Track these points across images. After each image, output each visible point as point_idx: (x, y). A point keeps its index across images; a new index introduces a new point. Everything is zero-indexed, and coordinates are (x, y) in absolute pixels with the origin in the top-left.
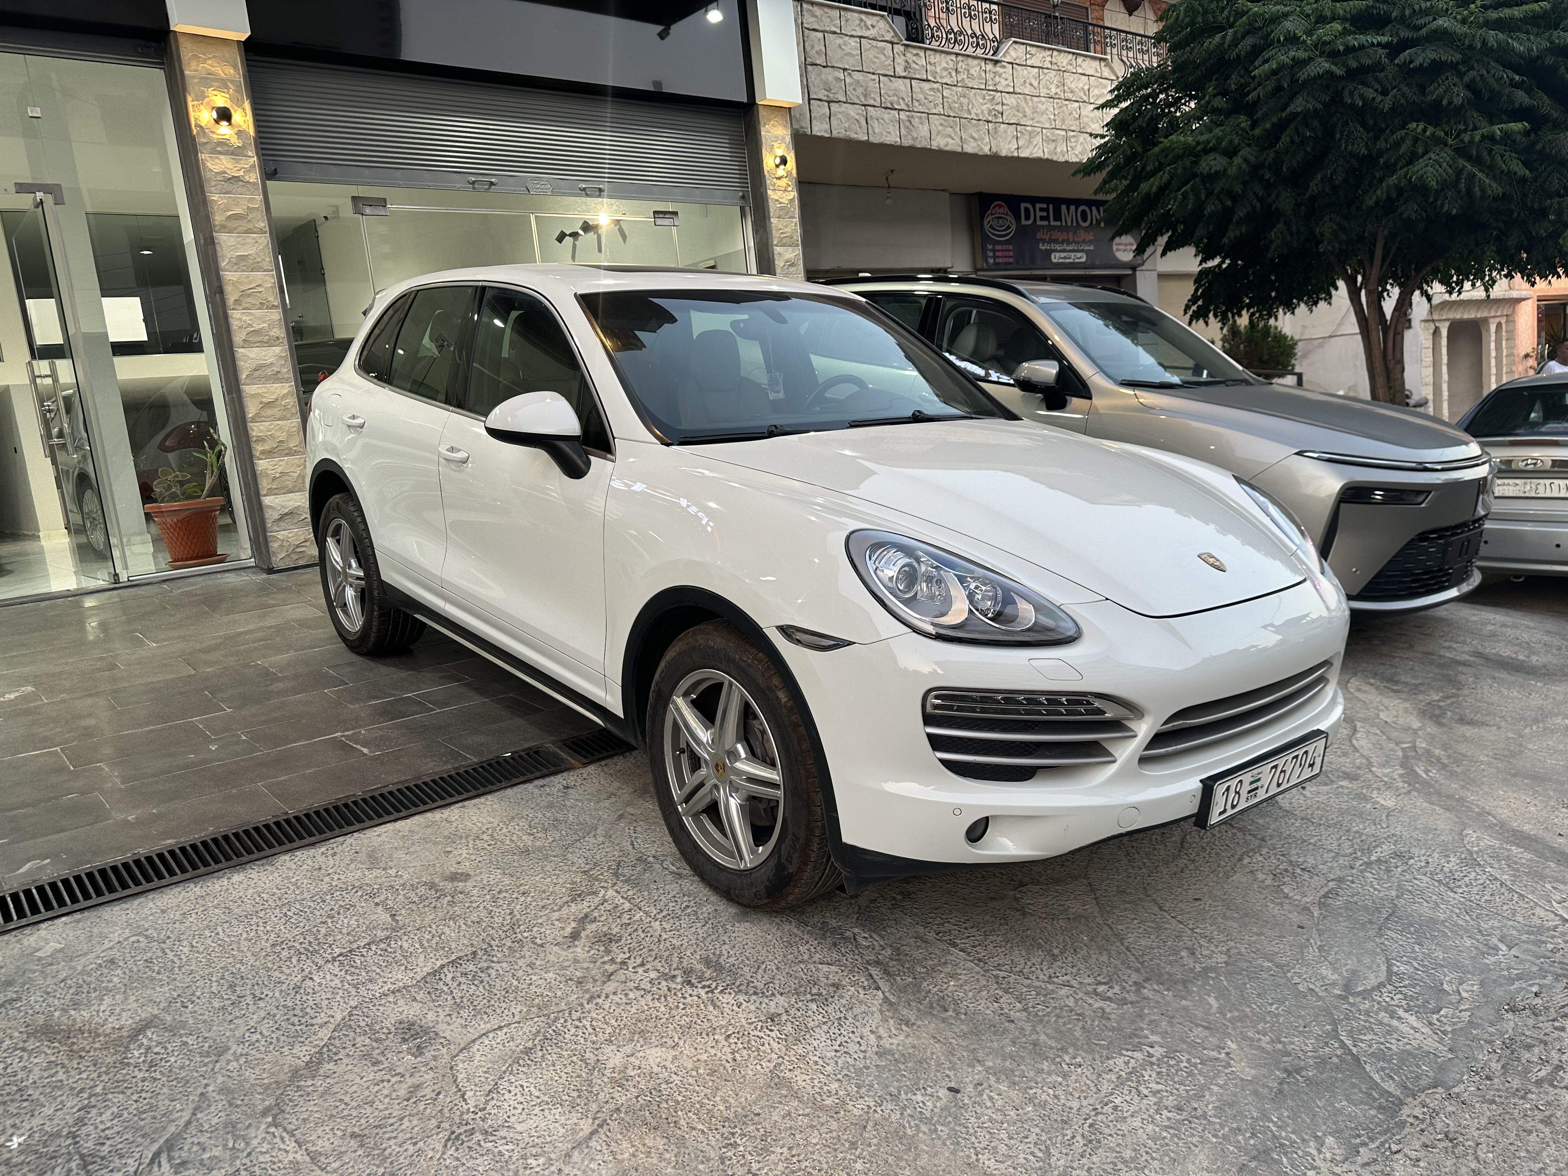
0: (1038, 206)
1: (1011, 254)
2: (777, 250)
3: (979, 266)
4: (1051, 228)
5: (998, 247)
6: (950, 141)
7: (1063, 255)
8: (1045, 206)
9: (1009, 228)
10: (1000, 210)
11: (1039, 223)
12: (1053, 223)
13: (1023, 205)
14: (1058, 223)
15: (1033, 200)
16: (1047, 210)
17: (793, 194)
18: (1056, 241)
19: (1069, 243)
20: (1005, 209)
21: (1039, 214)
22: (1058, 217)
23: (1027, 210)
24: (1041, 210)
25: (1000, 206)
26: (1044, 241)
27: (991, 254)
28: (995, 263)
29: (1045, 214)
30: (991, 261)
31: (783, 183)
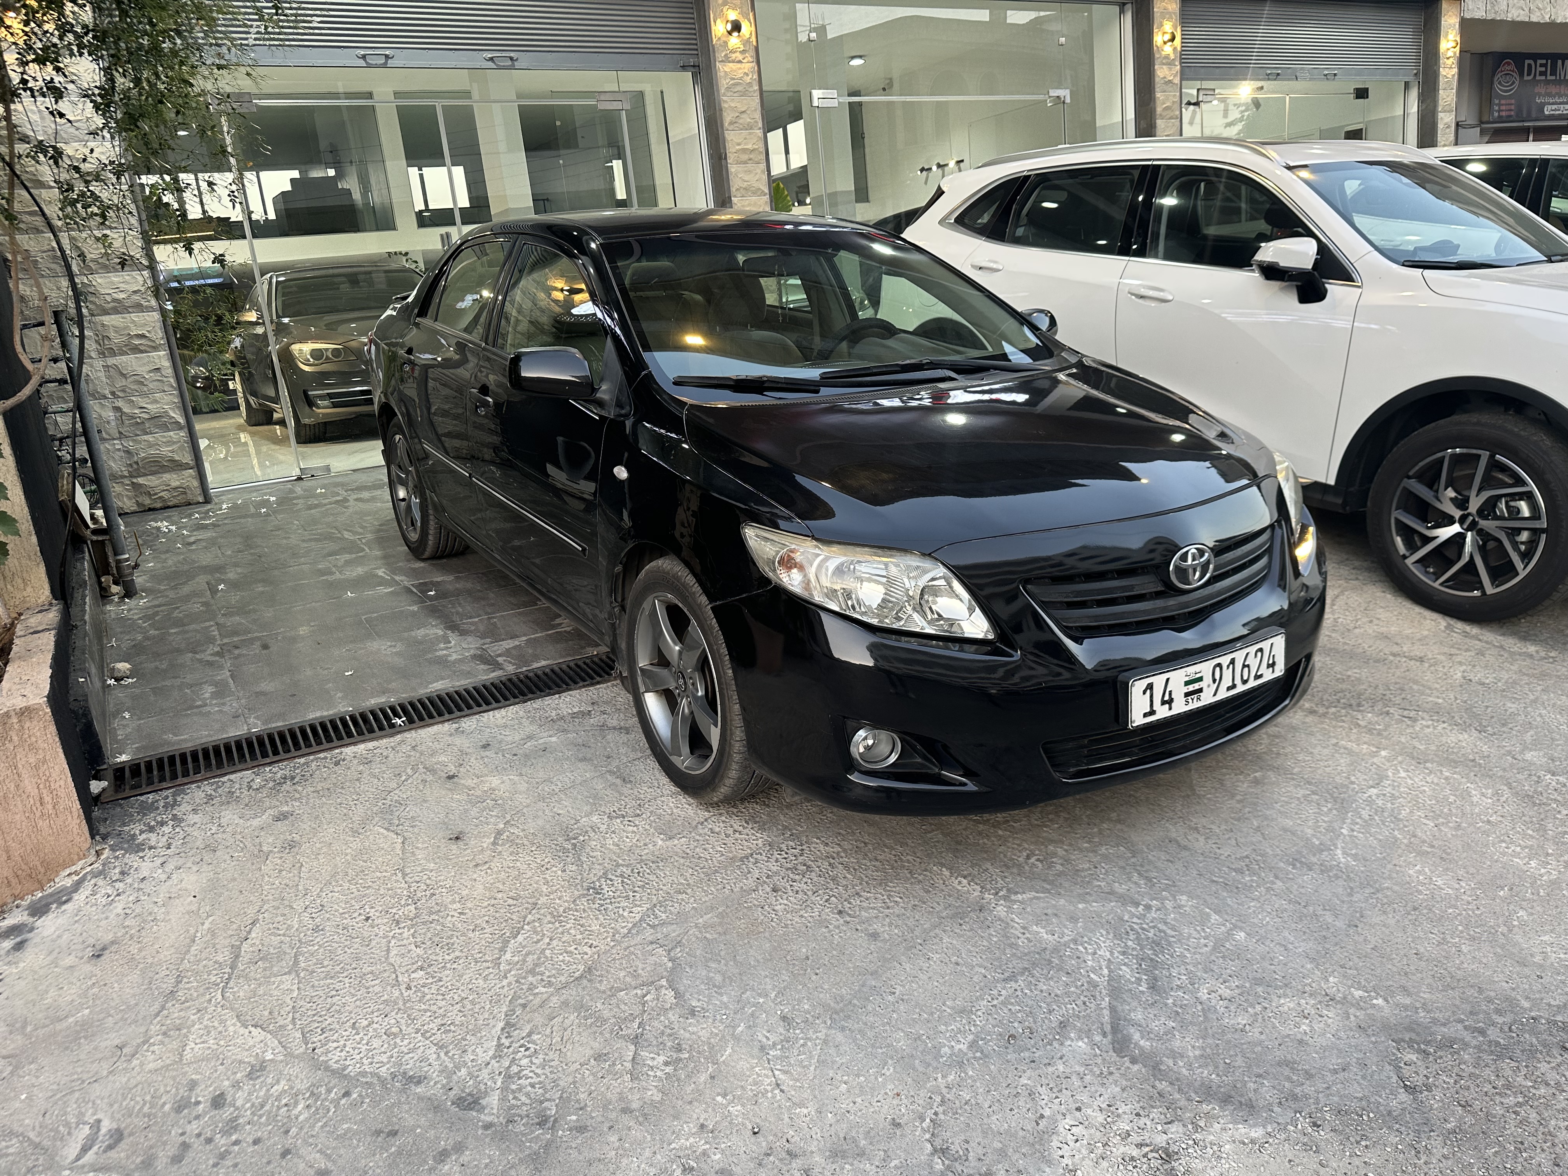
0: (1539, 62)
1: (1513, 107)
2: (1440, 115)
3: (1485, 119)
4: (1547, 82)
5: (1503, 102)
6: (1522, 12)
7: (1554, 107)
8: (1544, 61)
9: (1513, 83)
10: (1509, 67)
11: (1538, 78)
12: (1549, 78)
13: (1527, 62)
14: (1553, 78)
15: (1535, 57)
16: (1545, 65)
17: (1455, 71)
18: (1550, 95)
19: (1560, 96)
20: (1513, 67)
21: (1539, 69)
22: (1553, 73)
23: (1530, 65)
24: (1541, 65)
25: (1509, 64)
26: (1540, 95)
27: (1496, 108)
28: (1499, 116)
29: (1543, 69)
30: (1496, 114)
31: (1449, 62)
